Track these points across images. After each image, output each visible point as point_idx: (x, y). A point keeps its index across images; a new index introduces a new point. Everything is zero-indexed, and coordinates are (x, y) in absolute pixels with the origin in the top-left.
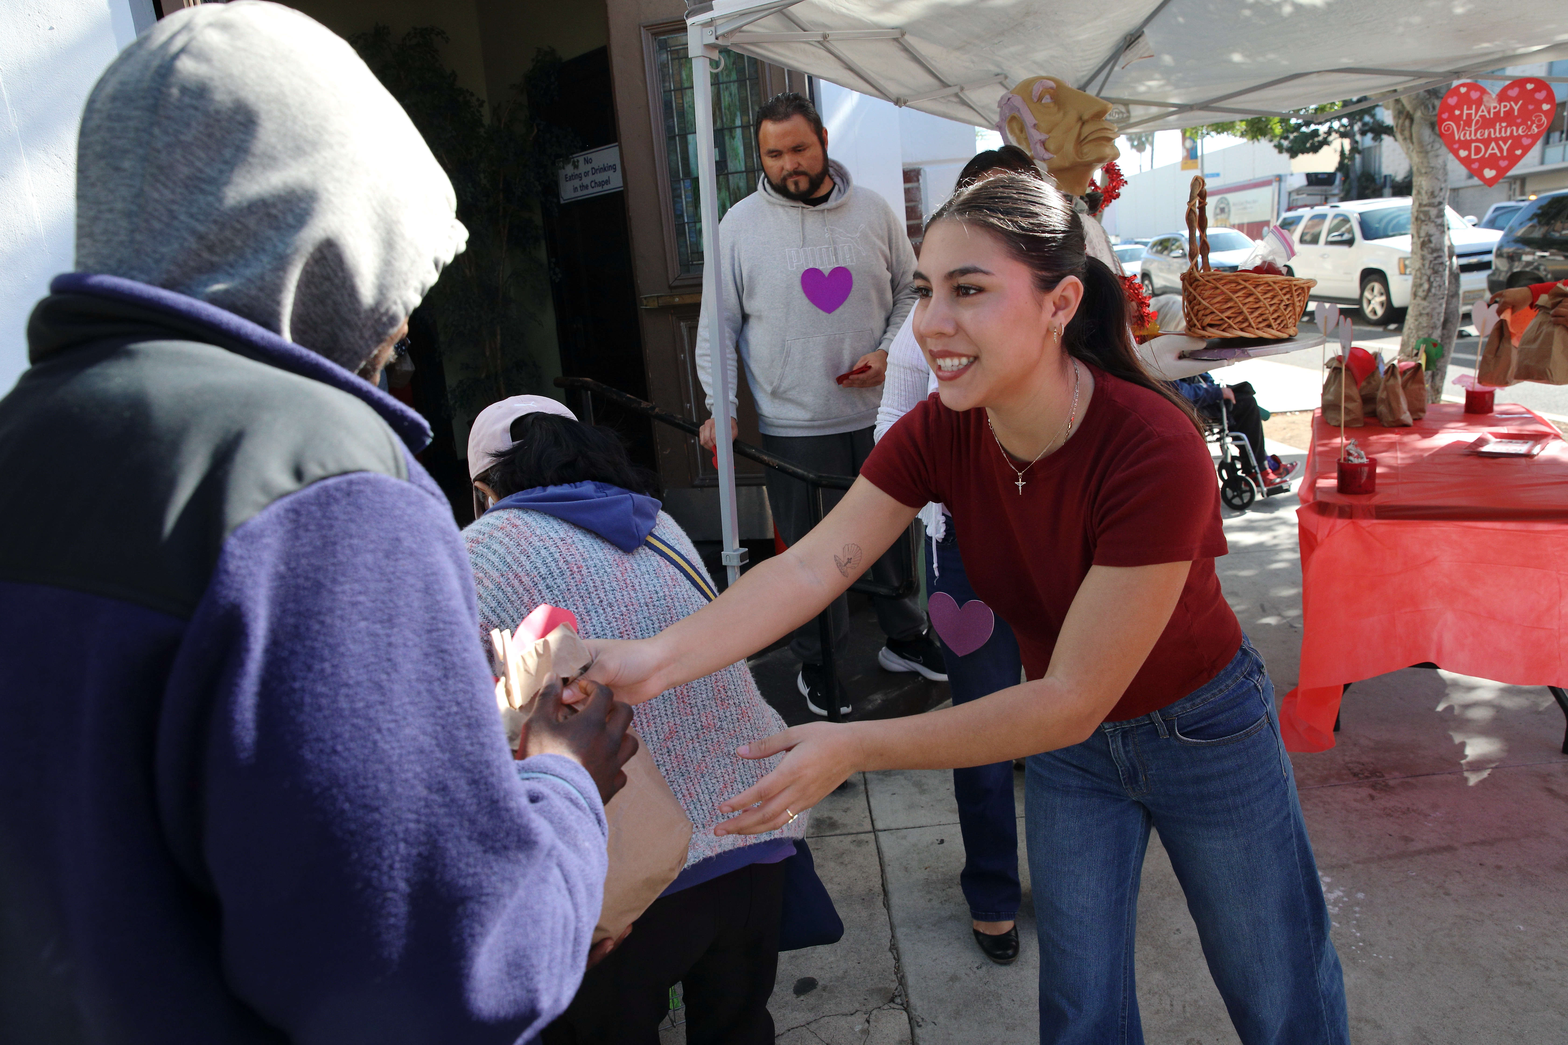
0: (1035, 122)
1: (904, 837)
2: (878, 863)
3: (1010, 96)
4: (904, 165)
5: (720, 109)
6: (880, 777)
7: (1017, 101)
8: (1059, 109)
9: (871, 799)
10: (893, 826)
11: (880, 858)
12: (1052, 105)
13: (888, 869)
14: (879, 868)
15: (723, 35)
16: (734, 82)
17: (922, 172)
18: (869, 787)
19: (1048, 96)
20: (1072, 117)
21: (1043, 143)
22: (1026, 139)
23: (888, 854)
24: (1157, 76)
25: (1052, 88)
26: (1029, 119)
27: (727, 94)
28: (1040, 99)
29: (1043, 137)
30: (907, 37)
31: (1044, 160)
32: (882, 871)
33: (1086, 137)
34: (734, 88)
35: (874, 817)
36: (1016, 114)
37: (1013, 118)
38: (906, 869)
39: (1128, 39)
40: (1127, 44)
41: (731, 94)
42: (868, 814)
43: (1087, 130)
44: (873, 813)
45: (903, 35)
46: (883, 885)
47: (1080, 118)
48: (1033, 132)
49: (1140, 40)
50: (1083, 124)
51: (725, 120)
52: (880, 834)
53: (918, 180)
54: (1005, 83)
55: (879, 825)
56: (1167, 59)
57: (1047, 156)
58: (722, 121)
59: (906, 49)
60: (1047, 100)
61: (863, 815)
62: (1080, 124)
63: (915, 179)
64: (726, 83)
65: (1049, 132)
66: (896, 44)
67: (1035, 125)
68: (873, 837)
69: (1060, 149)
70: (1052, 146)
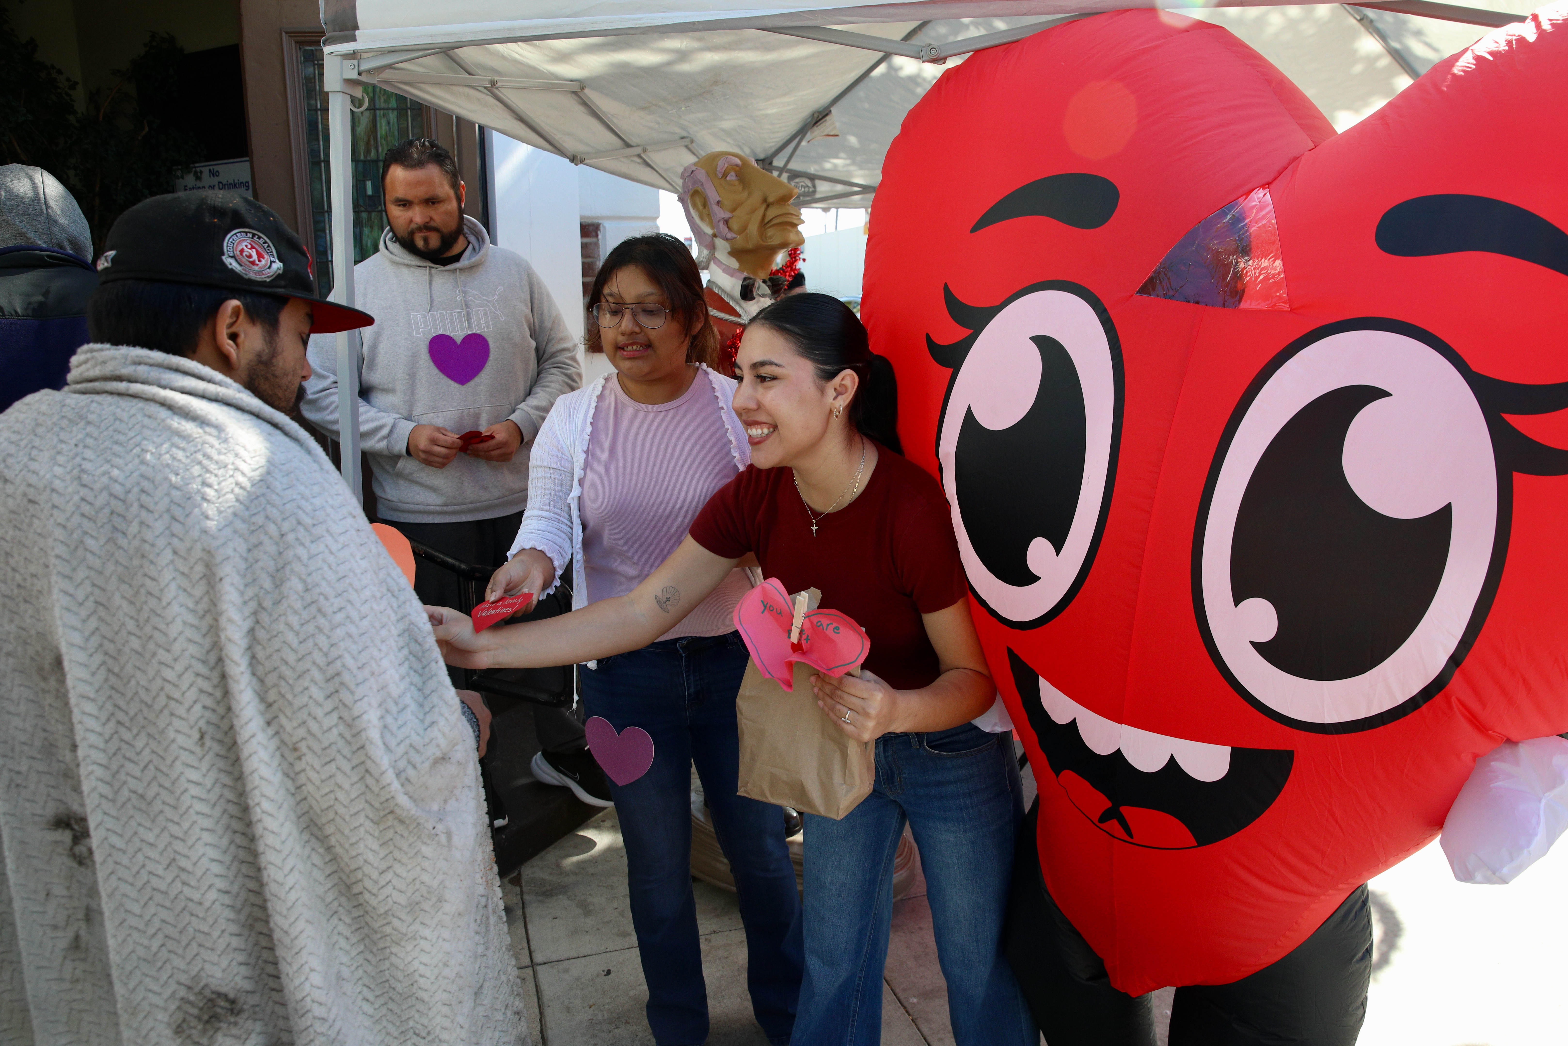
0: (718, 198)
1: (566, 971)
2: (536, 1004)
3: (694, 168)
4: (581, 218)
5: (375, 138)
6: (540, 898)
7: (701, 175)
8: (744, 188)
9: (530, 927)
10: (554, 957)
11: (539, 998)
12: (737, 183)
13: (548, 1012)
14: (537, 1010)
15: (368, 71)
16: (393, 109)
17: (601, 228)
18: (528, 911)
19: (733, 174)
20: (757, 197)
21: (726, 222)
22: (709, 215)
23: (548, 992)
24: (842, 155)
25: (737, 165)
26: (713, 195)
27: (384, 122)
28: (725, 175)
29: (727, 215)
30: (586, 91)
31: (727, 239)
32: (541, 1013)
33: (771, 220)
34: (393, 116)
35: (532, 948)
36: (699, 188)
37: (696, 193)
38: (568, 1010)
39: (816, 116)
40: (814, 121)
41: (389, 123)
42: (526, 945)
43: (772, 213)
44: (532, 943)
45: (582, 89)
46: (542, 1032)
47: (765, 200)
48: (716, 208)
49: (828, 118)
50: (768, 206)
51: (380, 150)
52: (538, 968)
53: (597, 236)
54: (690, 146)
55: (538, 958)
56: (853, 140)
57: (729, 235)
58: (377, 151)
59: (585, 104)
60: (732, 177)
61: (520, 947)
62: (764, 206)
63: (594, 234)
64: (384, 109)
65: (733, 210)
66: (575, 97)
67: (718, 202)
68: (531, 973)
69: (743, 229)
70: (735, 225)
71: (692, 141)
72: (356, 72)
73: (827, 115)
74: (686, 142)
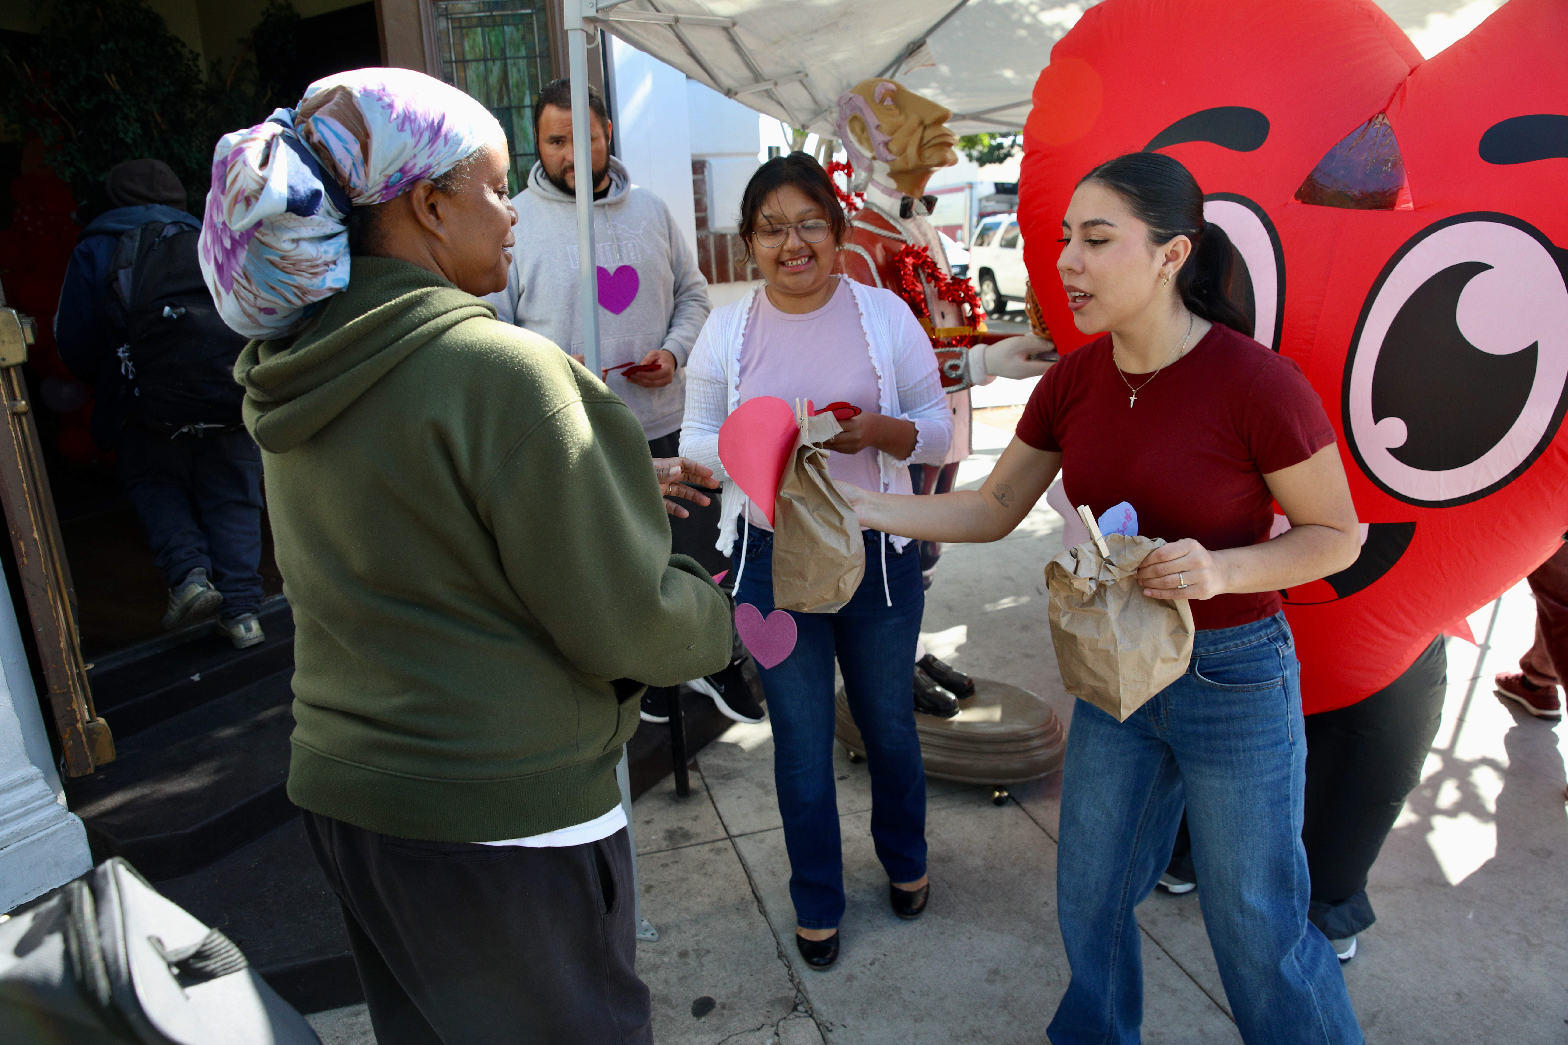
0: (877, 123)
1: (762, 841)
2: (742, 870)
3: (852, 95)
4: (693, 156)
5: (507, 86)
6: (721, 781)
7: (860, 101)
8: (900, 113)
9: (718, 805)
10: (748, 830)
11: (743, 865)
12: (893, 108)
13: (755, 875)
14: (745, 875)
15: (603, 9)
16: (523, 58)
18: (713, 792)
19: (889, 99)
20: (914, 120)
21: (886, 144)
22: (868, 139)
23: (751, 859)
24: (934, 84)
25: (893, 91)
26: (872, 120)
27: (515, 69)
28: (882, 101)
29: (886, 138)
30: (736, 28)
31: (887, 161)
32: (749, 877)
33: (928, 142)
34: (523, 64)
35: (726, 823)
36: (858, 114)
37: (855, 118)
38: (773, 873)
39: (911, 47)
40: (909, 52)
41: (519, 71)
42: (718, 820)
43: (930, 134)
44: (724, 819)
45: (734, 24)
46: (753, 892)
47: (921, 123)
48: (875, 132)
49: (923, 48)
50: (925, 128)
51: (512, 96)
52: (737, 840)
53: (703, 173)
54: (804, 82)
55: (734, 831)
56: (944, 69)
57: (890, 157)
58: (509, 98)
59: (733, 40)
60: (888, 102)
61: (715, 823)
62: (921, 129)
65: (892, 133)
66: (725, 33)
67: (878, 127)
68: (730, 844)
69: (903, 151)
70: (894, 147)
71: (807, 75)
72: (594, 9)
73: (921, 45)
74: (801, 76)
